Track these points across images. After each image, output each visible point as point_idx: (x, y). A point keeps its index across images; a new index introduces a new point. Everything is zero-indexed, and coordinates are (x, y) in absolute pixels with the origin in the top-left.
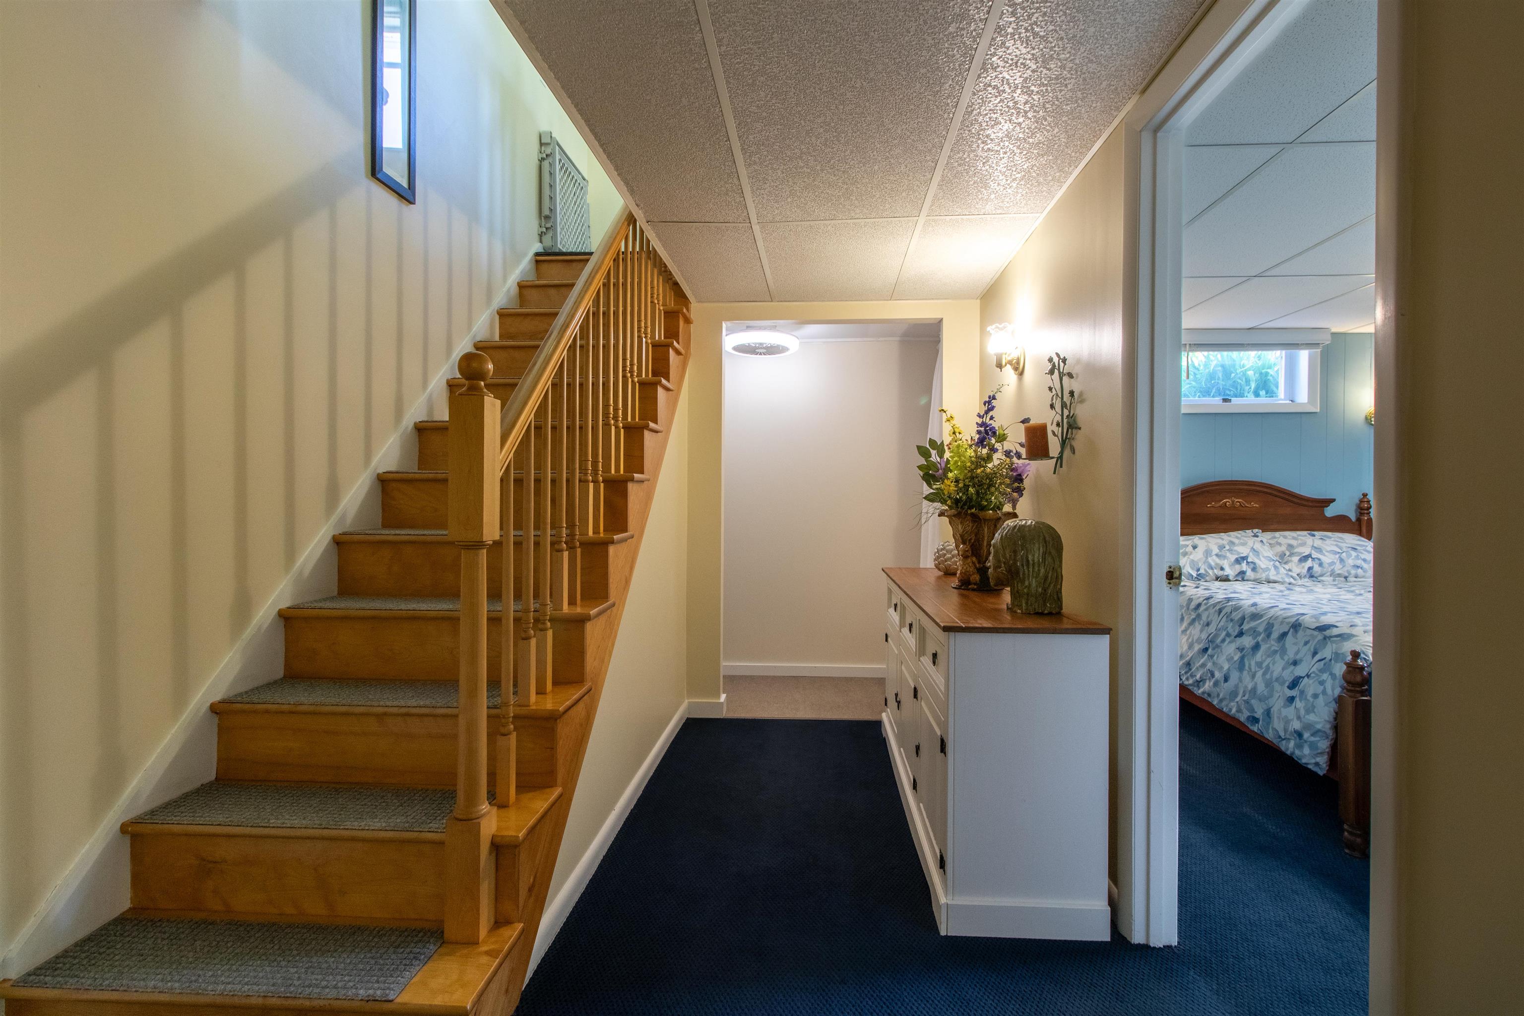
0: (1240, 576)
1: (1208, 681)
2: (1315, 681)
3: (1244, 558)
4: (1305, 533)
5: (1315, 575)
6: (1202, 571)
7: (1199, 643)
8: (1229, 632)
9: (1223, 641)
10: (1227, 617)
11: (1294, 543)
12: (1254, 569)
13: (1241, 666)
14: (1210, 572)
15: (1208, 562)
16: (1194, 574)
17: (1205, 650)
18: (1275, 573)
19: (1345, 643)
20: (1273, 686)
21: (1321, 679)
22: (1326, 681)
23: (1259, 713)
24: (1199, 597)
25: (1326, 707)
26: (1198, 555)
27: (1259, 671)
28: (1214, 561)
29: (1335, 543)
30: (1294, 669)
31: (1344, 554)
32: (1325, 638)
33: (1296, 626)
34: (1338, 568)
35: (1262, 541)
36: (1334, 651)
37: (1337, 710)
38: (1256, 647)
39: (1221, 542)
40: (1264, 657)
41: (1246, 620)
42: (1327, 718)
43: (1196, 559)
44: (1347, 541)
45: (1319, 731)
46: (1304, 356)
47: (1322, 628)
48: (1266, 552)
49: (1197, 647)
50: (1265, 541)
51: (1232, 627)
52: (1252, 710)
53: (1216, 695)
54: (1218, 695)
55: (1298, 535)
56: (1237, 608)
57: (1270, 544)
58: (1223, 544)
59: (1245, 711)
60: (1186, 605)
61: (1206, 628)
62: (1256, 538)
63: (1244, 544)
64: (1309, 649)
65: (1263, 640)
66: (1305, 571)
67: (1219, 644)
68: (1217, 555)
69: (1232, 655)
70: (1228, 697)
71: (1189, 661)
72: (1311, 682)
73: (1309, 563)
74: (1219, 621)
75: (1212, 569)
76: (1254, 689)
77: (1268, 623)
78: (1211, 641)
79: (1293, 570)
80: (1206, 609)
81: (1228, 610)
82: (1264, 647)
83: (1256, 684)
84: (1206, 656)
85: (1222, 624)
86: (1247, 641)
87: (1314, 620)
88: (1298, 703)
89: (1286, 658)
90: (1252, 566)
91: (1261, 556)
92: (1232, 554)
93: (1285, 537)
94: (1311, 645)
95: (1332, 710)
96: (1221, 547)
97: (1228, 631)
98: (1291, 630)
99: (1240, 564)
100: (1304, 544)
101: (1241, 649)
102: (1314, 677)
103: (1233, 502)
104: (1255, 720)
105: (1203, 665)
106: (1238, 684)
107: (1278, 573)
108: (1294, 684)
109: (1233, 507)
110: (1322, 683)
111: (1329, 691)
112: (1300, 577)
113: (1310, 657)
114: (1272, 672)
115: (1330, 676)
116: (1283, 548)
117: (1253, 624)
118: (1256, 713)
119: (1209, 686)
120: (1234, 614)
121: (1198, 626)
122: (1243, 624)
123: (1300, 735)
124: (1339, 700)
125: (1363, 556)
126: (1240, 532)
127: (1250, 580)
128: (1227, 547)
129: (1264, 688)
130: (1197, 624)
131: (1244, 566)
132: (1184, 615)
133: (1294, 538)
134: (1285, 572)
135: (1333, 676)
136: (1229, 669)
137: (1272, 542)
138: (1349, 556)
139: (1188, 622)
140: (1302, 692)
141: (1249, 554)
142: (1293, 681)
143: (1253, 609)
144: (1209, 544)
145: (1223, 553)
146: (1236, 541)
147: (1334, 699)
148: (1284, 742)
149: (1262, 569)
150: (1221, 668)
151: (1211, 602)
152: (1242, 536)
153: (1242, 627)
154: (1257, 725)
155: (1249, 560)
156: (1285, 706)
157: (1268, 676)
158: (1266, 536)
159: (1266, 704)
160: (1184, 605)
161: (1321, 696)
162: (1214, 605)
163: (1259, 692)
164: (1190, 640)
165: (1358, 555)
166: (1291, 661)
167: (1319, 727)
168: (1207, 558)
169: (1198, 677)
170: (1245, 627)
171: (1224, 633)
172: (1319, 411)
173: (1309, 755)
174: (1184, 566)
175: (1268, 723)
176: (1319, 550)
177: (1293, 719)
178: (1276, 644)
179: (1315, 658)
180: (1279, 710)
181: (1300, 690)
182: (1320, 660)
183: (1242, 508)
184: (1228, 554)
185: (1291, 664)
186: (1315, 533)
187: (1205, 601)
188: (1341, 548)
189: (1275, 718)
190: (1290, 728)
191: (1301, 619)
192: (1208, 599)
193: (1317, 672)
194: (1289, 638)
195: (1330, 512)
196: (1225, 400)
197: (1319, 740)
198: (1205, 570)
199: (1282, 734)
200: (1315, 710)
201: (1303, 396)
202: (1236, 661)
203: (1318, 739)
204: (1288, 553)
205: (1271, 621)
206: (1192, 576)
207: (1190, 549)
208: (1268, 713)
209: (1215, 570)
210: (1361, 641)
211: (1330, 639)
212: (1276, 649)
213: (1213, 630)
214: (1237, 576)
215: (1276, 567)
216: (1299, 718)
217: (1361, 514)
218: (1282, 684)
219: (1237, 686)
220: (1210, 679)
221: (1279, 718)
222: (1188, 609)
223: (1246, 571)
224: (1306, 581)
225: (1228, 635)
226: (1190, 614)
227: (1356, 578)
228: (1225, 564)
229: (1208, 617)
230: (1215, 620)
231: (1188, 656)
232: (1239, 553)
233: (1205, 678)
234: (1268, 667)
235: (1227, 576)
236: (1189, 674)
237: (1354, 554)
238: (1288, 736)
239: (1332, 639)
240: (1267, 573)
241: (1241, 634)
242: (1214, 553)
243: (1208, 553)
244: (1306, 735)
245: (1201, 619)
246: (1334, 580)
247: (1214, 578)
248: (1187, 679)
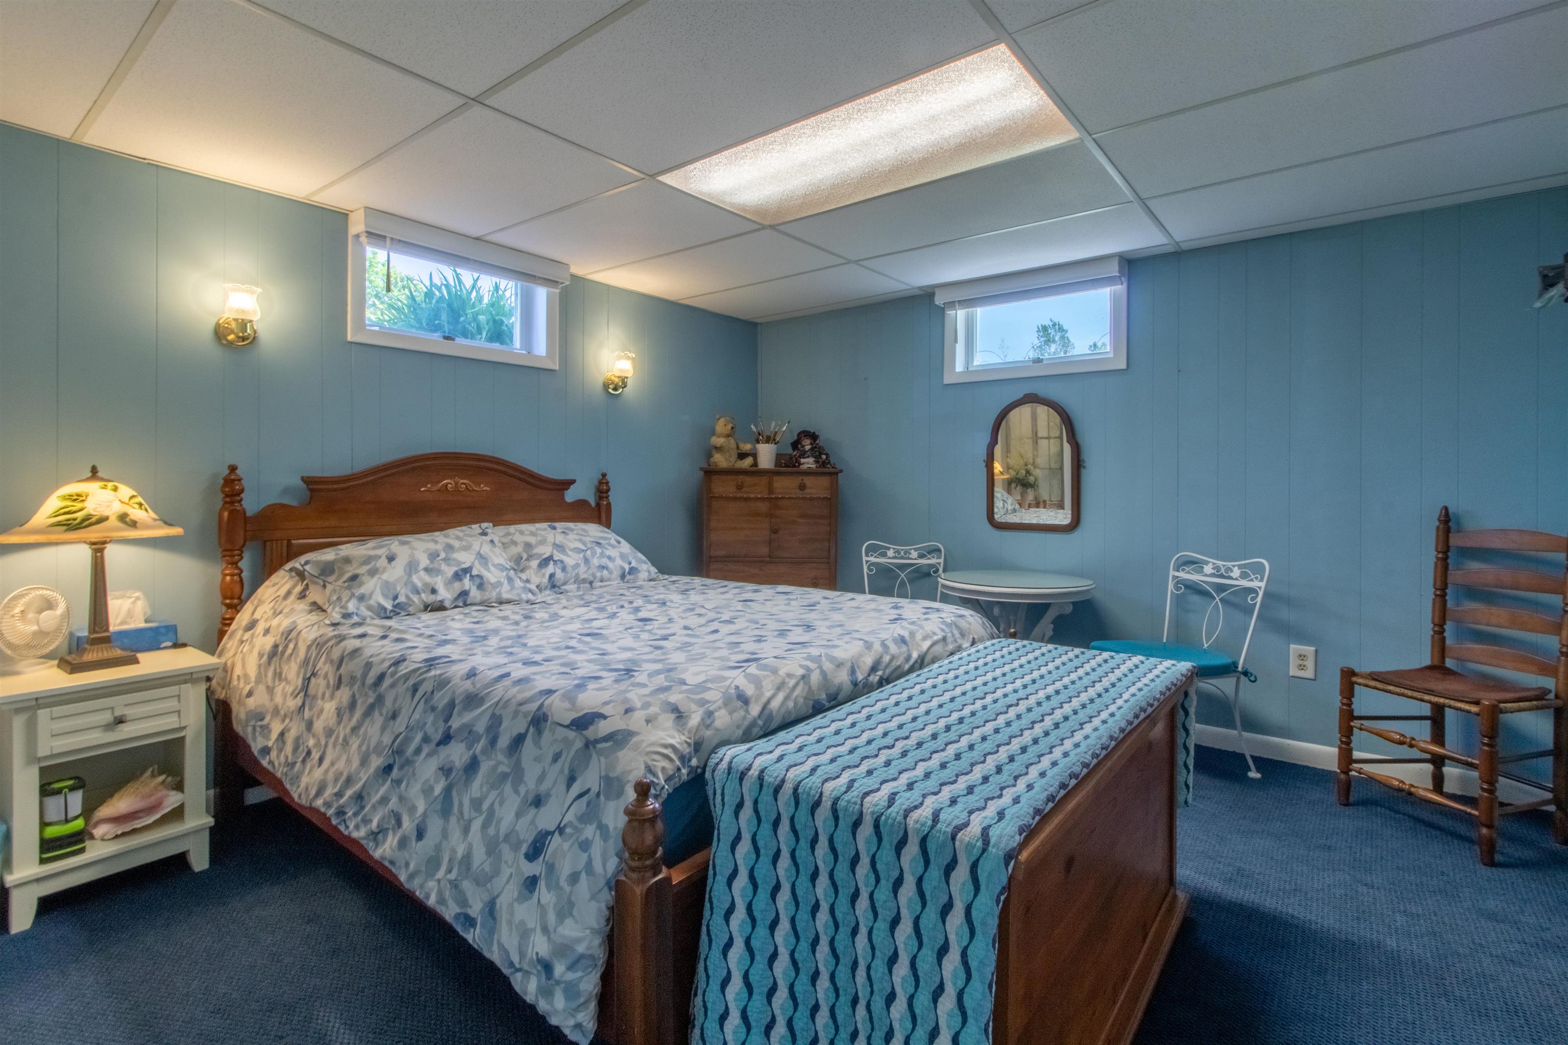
0: (461, 599)
1: (391, 833)
2: (573, 844)
3: (466, 571)
4: (545, 525)
5: (558, 584)
6: (402, 599)
7: (379, 755)
8: (429, 733)
9: (418, 751)
10: (426, 702)
11: (532, 540)
12: (480, 587)
13: (446, 806)
14: (415, 599)
15: (412, 583)
16: (389, 606)
17: (388, 769)
18: (509, 588)
19: (620, 754)
20: (500, 851)
21: (583, 838)
22: (592, 841)
23: (476, 909)
24: (383, 661)
25: (594, 903)
26: (395, 573)
27: (476, 818)
28: (421, 579)
29: (578, 537)
30: (535, 816)
31: (589, 552)
32: (589, 744)
33: (539, 720)
34: (583, 572)
35: (492, 541)
36: (603, 774)
37: (611, 903)
38: (472, 766)
39: (432, 546)
40: (485, 789)
41: (456, 710)
42: (596, 926)
43: (391, 580)
44: (591, 534)
45: (582, 957)
46: (541, 294)
47: (583, 723)
48: (499, 557)
49: (376, 762)
50: (496, 540)
51: (434, 723)
52: (463, 902)
53: (403, 865)
54: (407, 865)
55: (538, 529)
56: (442, 683)
57: (503, 544)
58: (437, 550)
59: (451, 903)
60: (362, 675)
61: (392, 723)
62: (484, 537)
63: (467, 548)
64: (562, 771)
65: (484, 751)
66: (545, 580)
67: (410, 759)
68: (426, 570)
69: (432, 783)
70: (423, 869)
71: (361, 793)
72: (566, 846)
73: (550, 569)
74: (412, 708)
75: (418, 592)
76: (467, 858)
77: (493, 715)
78: (397, 752)
79: (532, 581)
80: (392, 686)
81: (426, 687)
82: (485, 767)
83: (470, 846)
84: (389, 782)
85: (417, 716)
86: (457, 754)
87: (567, 705)
88: (545, 894)
89: (522, 790)
90: (478, 581)
91: (490, 565)
92: (449, 565)
93: (522, 533)
94: (563, 765)
95: (603, 906)
96: (433, 556)
97: (425, 733)
98: (532, 729)
99: (461, 580)
100: (543, 542)
101: (446, 771)
102: (571, 835)
103: (456, 483)
104: (470, 922)
105: (384, 800)
106: (441, 843)
107: (513, 588)
108: (535, 851)
109: (457, 491)
110: (585, 846)
111: (598, 866)
112: (540, 590)
113: (563, 787)
114: (499, 821)
115: (598, 832)
116: (520, 549)
117: (468, 717)
118: (471, 907)
119: (391, 847)
120: (437, 695)
121: (378, 719)
122: (451, 716)
123: (547, 968)
124: (618, 887)
125: (608, 553)
126: (464, 528)
127: (475, 604)
128: (443, 555)
129: (485, 857)
130: (377, 713)
131: (467, 583)
132: (357, 696)
133: (532, 534)
134: (522, 585)
135: (603, 829)
136: (425, 814)
137: (505, 540)
138: (594, 554)
139: (364, 708)
140: (551, 868)
141: (473, 563)
142: (535, 842)
143: (468, 685)
144: (415, 552)
145: (436, 565)
146: (456, 544)
147: (608, 883)
148: (519, 975)
149: (491, 584)
150: (412, 809)
151: (403, 669)
152: (465, 535)
153: (449, 724)
154: (472, 930)
155: (475, 572)
156: (522, 899)
157: (491, 831)
158: (497, 533)
159: (488, 891)
160: (359, 676)
161: (583, 875)
162: (407, 677)
163: (476, 864)
164: (364, 748)
165: (603, 552)
166: (531, 798)
167: (581, 949)
168: (410, 575)
169: (374, 825)
170: (456, 723)
171: (419, 737)
172: (557, 368)
173: (564, 1010)
174: (372, 593)
175: (492, 932)
176: (560, 547)
177: (535, 928)
178: (505, 761)
179: (571, 790)
180: (511, 906)
181: (546, 863)
182: (580, 796)
183: (468, 493)
184: (444, 567)
185: (530, 805)
186: (557, 525)
187: (392, 669)
188: (584, 544)
189: (504, 923)
190: (530, 951)
191: (546, 703)
192: (397, 663)
193: (576, 823)
194: (528, 748)
195: (570, 496)
196: (447, 338)
197: (583, 977)
198: (407, 597)
199: (516, 959)
200: (575, 912)
201: (541, 347)
202: (437, 798)
203: (580, 974)
204: (525, 556)
205: (498, 712)
206: (385, 609)
207: (383, 562)
208: (491, 908)
209: (423, 595)
210: (644, 745)
211: (595, 747)
212: (507, 770)
213: (402, 729)
214: (456, 599)
215: (510, 580)
216: (545, 930)
217: (601, 498)
218: (516, 848)
219: (438, 848)
220: (393, 830)
221: (510, 923)
222: (363, 684)
223: (469, 590)
224: (548, 596)
225: (426, 739)
226: (366, 694)
227: (601, 581)
228: (439, 583)
229: (395, 700)
230: (406, 705)
231: (360, 779)
232: (459, 563)
233: (386, 826)
234: (491, 812)
235: (442, 601)
236: (360, 818)
237: (598, 550)
238: (526, 967)
239: (599, 746)
240: (498, 590)
241: (446, 739)
242: (422, 566)
243: (412, 567)
244: (559, 969)
245: (384, 705)
246: (578, 588)
247: (422, 607)
248: (357, 827)
